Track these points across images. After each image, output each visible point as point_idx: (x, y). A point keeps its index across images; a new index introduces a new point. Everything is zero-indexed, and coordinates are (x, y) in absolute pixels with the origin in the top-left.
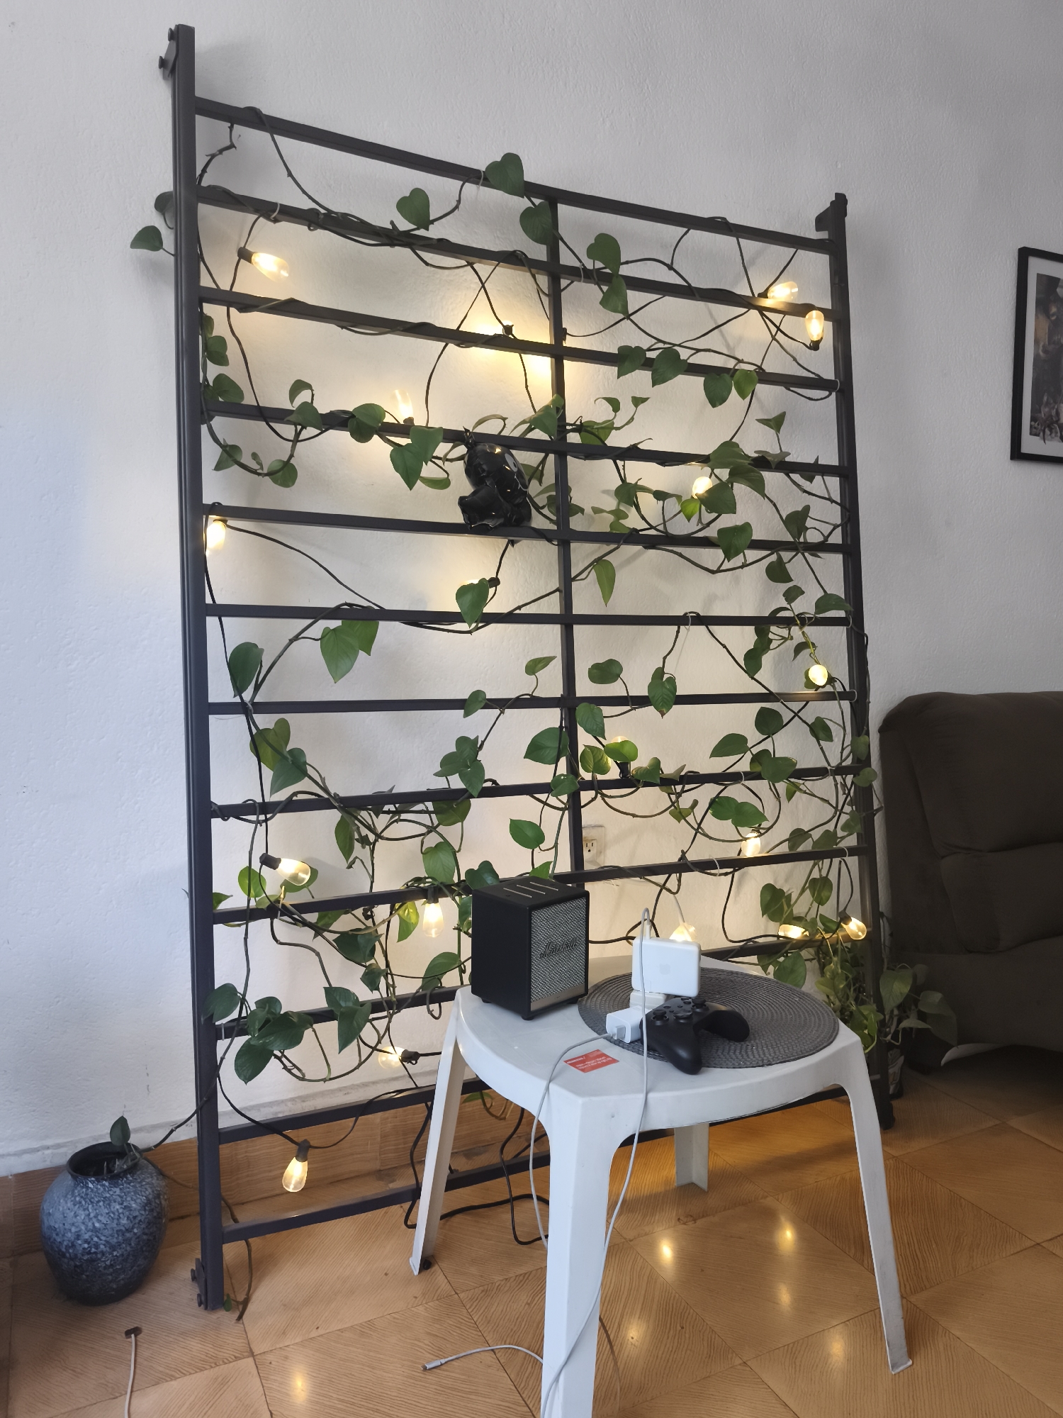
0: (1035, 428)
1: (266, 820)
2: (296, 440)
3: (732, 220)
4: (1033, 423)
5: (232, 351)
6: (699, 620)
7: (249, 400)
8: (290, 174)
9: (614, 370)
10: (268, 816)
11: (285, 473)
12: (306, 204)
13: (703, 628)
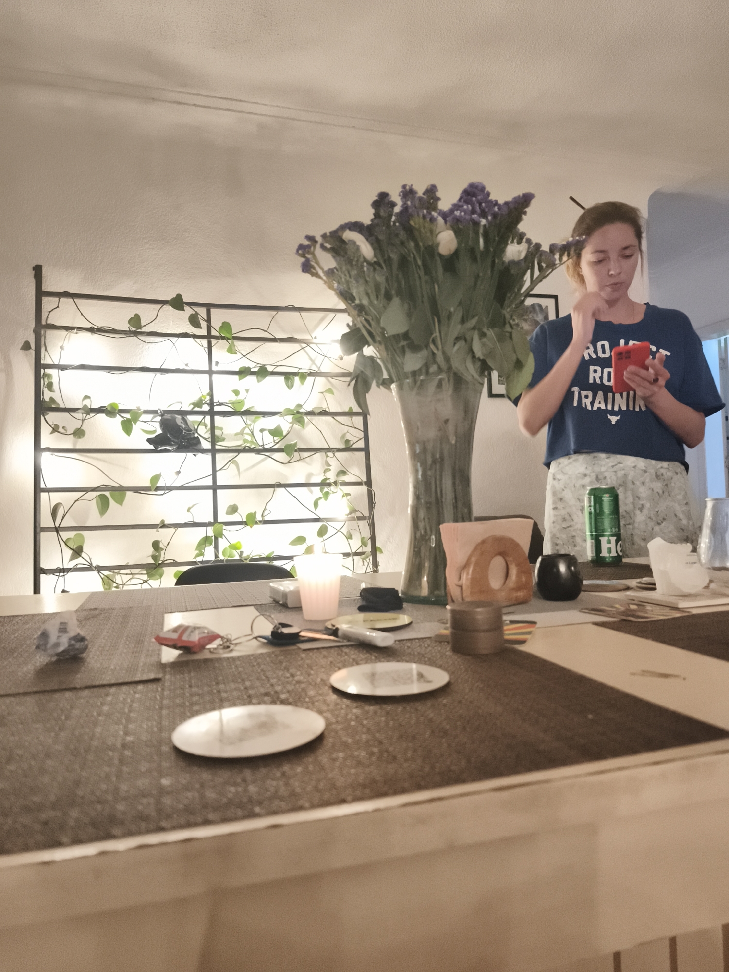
0: (502, 381)
1: (64, 575)
2: (83, 420)
3: (296, 306)
4: (500, 378)
5: (55, 386)
6: (280, 485)
7: (62, 406)
8: (82, 315)
9: (236, 377)
10: (65, 573)
11: (79, 433)
12: (89, 326)
13: (283, 489)
